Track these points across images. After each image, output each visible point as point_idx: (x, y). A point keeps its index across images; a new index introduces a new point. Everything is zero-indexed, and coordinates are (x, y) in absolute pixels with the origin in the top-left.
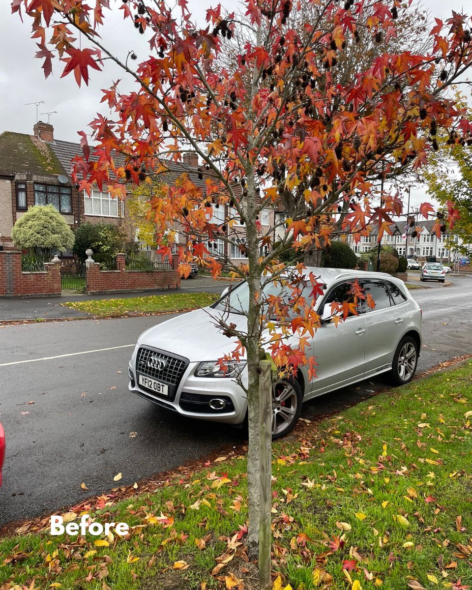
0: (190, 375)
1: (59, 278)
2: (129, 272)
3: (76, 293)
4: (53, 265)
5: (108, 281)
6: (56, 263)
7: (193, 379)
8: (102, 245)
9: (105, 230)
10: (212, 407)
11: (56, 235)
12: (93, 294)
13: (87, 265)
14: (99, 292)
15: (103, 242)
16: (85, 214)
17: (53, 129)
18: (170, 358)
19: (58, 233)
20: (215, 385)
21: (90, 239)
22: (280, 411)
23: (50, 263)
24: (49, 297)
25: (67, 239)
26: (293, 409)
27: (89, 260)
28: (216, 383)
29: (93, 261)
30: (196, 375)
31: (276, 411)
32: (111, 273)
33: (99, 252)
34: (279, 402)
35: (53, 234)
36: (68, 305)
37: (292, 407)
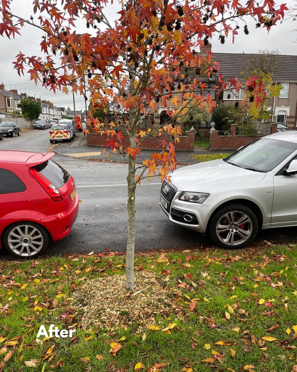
0: (176, 198)
1: (193, 140)
2: (238, 137)
3: (204, 149)
4: (190, 132)
5: (223, 142)
6: (192, 131)
7: (177, 201)
8: (228, 119)
9: (232, 109)
10: (185, 219)
11: (200, 114)
12: (213, 151)
13: (211, 132)
14: (217, 149)
15: (229, 117)
16: (224, 99)
17: (211, 46)
18: (171, 187)
19: (201, 113)
20: (188, 206)
21: (221, 115)
22: (237, 231)
23: (189, 131)
24: (187, 151)
25: (206, 116)
26: (248, 232)
27: (213, 129)
28: (188, 205)
29: (215, 129)
30: (180, 199)
31: (234, 231)
32: (226, 137)
33: (226, 124)
34: (237, 225)
35: (199, 113)
36: (193, 156)
37: (248, 230)
